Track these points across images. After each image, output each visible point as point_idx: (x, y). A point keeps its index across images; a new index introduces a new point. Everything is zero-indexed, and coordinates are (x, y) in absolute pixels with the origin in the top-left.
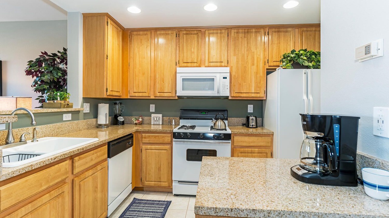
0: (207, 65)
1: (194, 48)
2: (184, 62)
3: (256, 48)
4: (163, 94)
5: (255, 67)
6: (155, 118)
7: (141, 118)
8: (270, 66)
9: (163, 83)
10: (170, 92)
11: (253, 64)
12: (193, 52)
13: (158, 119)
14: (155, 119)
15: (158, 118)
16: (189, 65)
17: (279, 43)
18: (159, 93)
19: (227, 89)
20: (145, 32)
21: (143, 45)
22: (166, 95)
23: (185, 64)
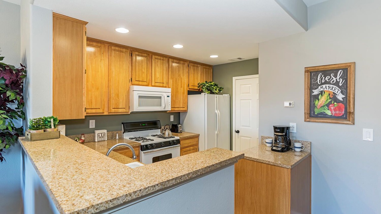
0: (153, 84)
1: (144, 69)
2: (137, 80)
3: (183, 75)
4: (117, 109)
5: (182, 89)
6: (100, 134)
7: (83, 136)
8: (189, 89)
9: (118, 99)
10: (124, 107)
11: (181, 87)
12: (144, 72)
13: (103, 136)
14: (100, 136)
15: (103, 134)
16: (141, 83)
17: (194, 74)
18: (114, 109)
19: (170, 105)
20: (99, 45)
21: (96, 57)
22: (120, 110)
23: (137, 83)
